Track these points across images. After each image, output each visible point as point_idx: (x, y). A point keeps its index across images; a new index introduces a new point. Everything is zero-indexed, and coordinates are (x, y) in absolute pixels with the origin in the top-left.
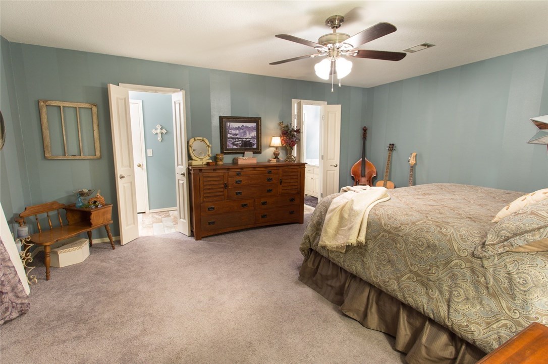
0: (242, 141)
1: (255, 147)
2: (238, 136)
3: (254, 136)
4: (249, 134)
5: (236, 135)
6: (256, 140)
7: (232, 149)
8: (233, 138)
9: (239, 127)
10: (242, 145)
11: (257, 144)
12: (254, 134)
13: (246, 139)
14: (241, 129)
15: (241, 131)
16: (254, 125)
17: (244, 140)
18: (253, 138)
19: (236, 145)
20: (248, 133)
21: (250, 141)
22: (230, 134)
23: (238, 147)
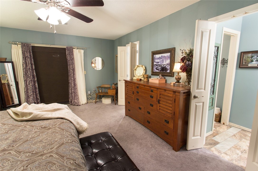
0: (161, 67)
1: (168, 71)
2: (159, 64)
3: (168, 63)
4: (166, 62)
5: (158, 62)
6: (169, 66)
7: (156, 72)
8: (156, 65)
9: (160, 57)
10: (161, 70)
11: (170, 69)
12: (168, 61)
13: (164, 65)
14: (161, 58)
15: (161, 60)
16: (169, 54)
17: (162, 66)
18: (167, 64)
19: (158, 69)
20: (164, 61)
21: (166, 66)
22: (155, 62)
23: (159, 71)
